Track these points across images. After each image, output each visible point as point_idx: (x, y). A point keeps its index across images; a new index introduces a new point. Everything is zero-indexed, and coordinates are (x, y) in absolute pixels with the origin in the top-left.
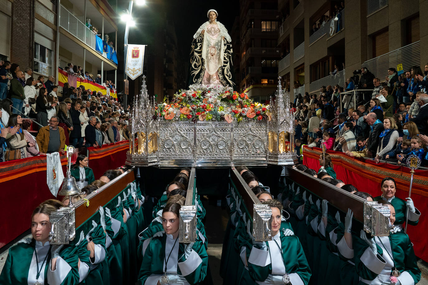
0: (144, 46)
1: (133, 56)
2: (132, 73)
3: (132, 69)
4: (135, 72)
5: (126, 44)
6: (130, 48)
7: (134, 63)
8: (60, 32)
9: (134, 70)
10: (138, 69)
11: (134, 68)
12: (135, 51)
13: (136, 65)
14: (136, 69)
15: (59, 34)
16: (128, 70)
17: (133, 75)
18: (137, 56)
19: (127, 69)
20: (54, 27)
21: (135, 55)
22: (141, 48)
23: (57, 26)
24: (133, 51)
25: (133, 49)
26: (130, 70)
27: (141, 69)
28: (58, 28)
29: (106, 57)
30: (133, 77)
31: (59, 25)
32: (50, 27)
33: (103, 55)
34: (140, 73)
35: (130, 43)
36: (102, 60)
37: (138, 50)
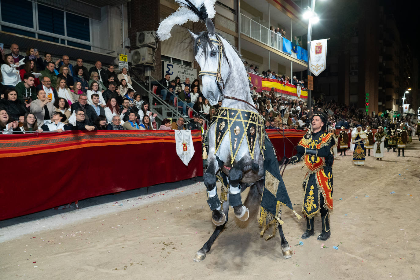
0: (327, 39)
1: (317, 53)
2: (316, 69)
3: (316, 65)
4: (319, 69)
5: (309, 41)
6: (313, 44)
7: (317, 59)
8: (241, 38)
9: (317, 66)
10: (321, 65)
11: (318, 65)
12: (318, 46)
13: (319, 60)
14: (319, 65)
15: (240, 40)
16: (312, 67)
17: (317, 71)
18: (320, 52)
20: (235, 34)
21: (318, 51)
22: (324, 42)
23: (238, 33)
24: (316, 47)
25: (316, 45)
26: (314, 67)
27: (324, 65)
28: (239, 35)
29: (296, 57)
30: (317, 74)
31: (240, 32)
32: (231, 35)
33: (292, 56)
34: (323, 68)
35: (313, 39)
36: (291, 61)
37: (321, 44)
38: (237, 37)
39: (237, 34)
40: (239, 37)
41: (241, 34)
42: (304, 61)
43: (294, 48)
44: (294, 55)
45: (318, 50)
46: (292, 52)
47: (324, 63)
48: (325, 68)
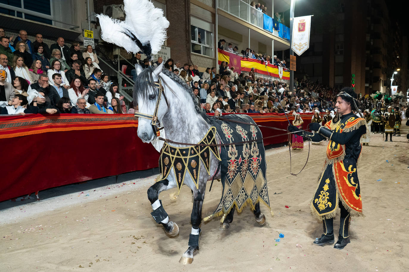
0: (310, 16)
1: (299, 30)
2: (299, 48)
3: (299, 44)
4: (302, 48)
5: (292, 17)
6: (296, 21)
7: (300, 37)
8: (218, 14)
9: (300, 45)
10: (304, 44)
11: (300, 43)
12: (301, 24)
13: (302, 39)
14: (302, 44)
15: (217, 16)
16: (294, 46)
17: (300, 50)
18: (303, 30)
19: (293, 44)
20: (212, 9)
21: (301, 29)
22: (307, 19)
23: (215, 8)
24: (299, 24)
25: (299, 22)
26: (296, 46)
27: (307, 44)
28: (216, 10)
29: (277, 35)
30: (299, 53)
31: (217, 7)
32: (208, 10)
33: (273, 34)
34: (306, 47)
35: (295, 16)
36: (273, 39)
37: (304, 22)
38: (215, 13)
41: (218, 9)
42: (286, 40)
43: (276, 25)
44: (275, 33)
45: (301, 27)
46: (273, 29)
47: (307, 42)
48: (309, 47)
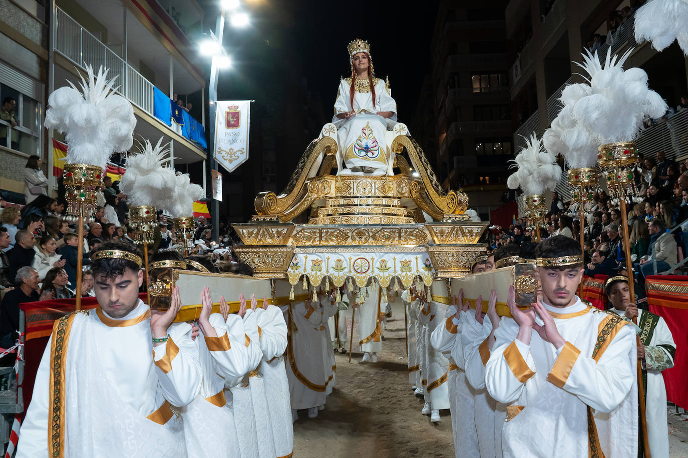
0: (249, 101)
1: (229, 125)
2: (228, 157)
3: (228, 151)
4: (234, 157)
5: (213, 100)
6: (222, 108)
7: (231, 138)
9: (231, 152)
10: (239, 151)
11: (231, 149)
12: (231, 113)
13: (234, 141)
14: (235, 151)
15: (53, 67)
16: (219, 153)
17: (231, 161)
18: (236, 125)
19: (218, 150)
20: (41, 51)
21: (232, 123)
22: (244, 107)
23: (48, 49)
24: (228, 113)
25: (228, 110)
26: (224, 154)
27: (245, 150)
28: (51, 54)
29: (180, 133)
30: (230, 167)
31: (54, 48)
32: (30, 50)
33: (172, 128)
34: (243, 157)
35: (220, 98)
36: (171, 138)
37: (238, 110)
38: (46, 59)
39: (47, 52)
40: (51, 61)
41: (56, 53)
42: (195, 143)
43: (177, 113)
44: (176, 128)
45: (231, 119)
46: (172, 120)
47: (245, 148)
48: (248, 158)
